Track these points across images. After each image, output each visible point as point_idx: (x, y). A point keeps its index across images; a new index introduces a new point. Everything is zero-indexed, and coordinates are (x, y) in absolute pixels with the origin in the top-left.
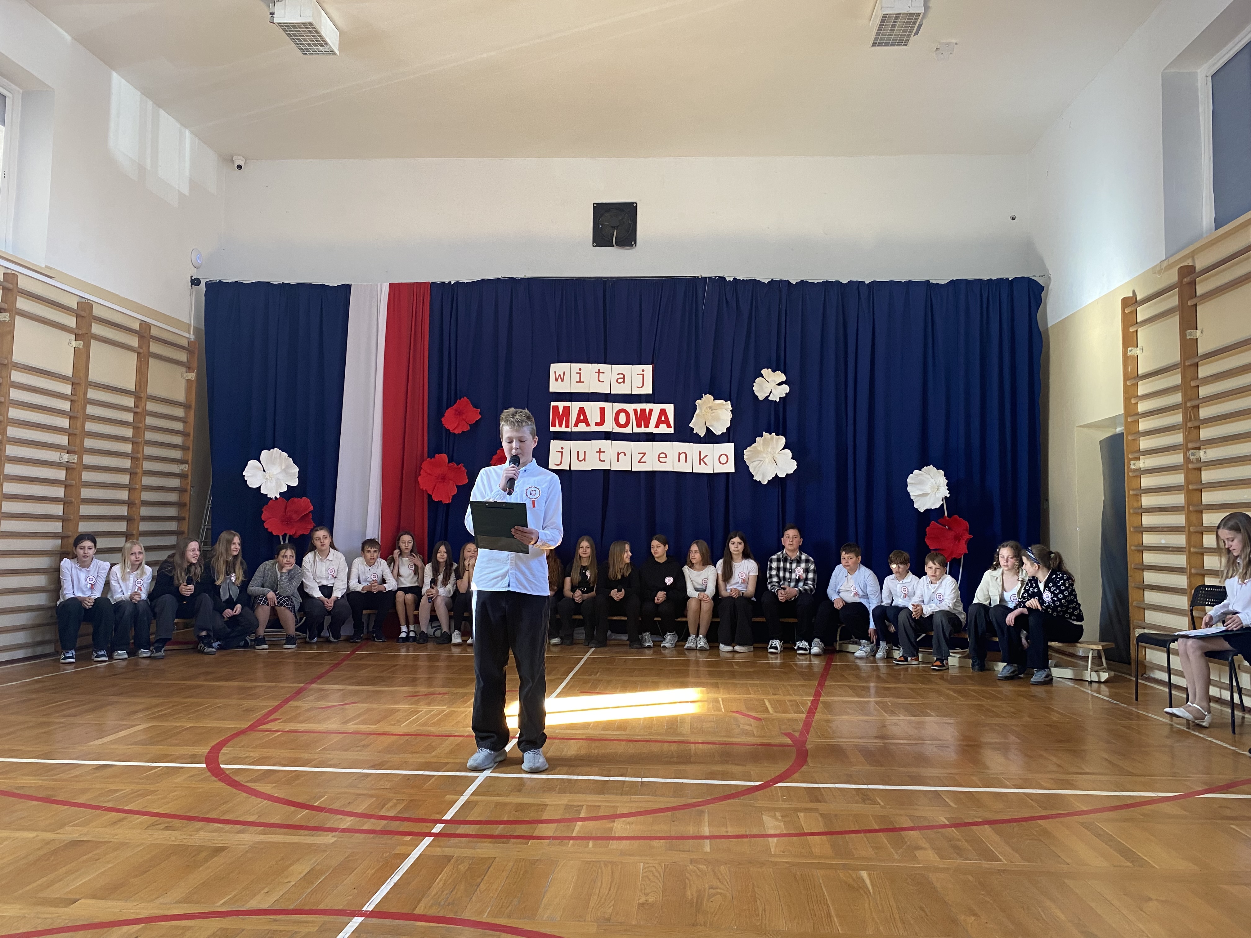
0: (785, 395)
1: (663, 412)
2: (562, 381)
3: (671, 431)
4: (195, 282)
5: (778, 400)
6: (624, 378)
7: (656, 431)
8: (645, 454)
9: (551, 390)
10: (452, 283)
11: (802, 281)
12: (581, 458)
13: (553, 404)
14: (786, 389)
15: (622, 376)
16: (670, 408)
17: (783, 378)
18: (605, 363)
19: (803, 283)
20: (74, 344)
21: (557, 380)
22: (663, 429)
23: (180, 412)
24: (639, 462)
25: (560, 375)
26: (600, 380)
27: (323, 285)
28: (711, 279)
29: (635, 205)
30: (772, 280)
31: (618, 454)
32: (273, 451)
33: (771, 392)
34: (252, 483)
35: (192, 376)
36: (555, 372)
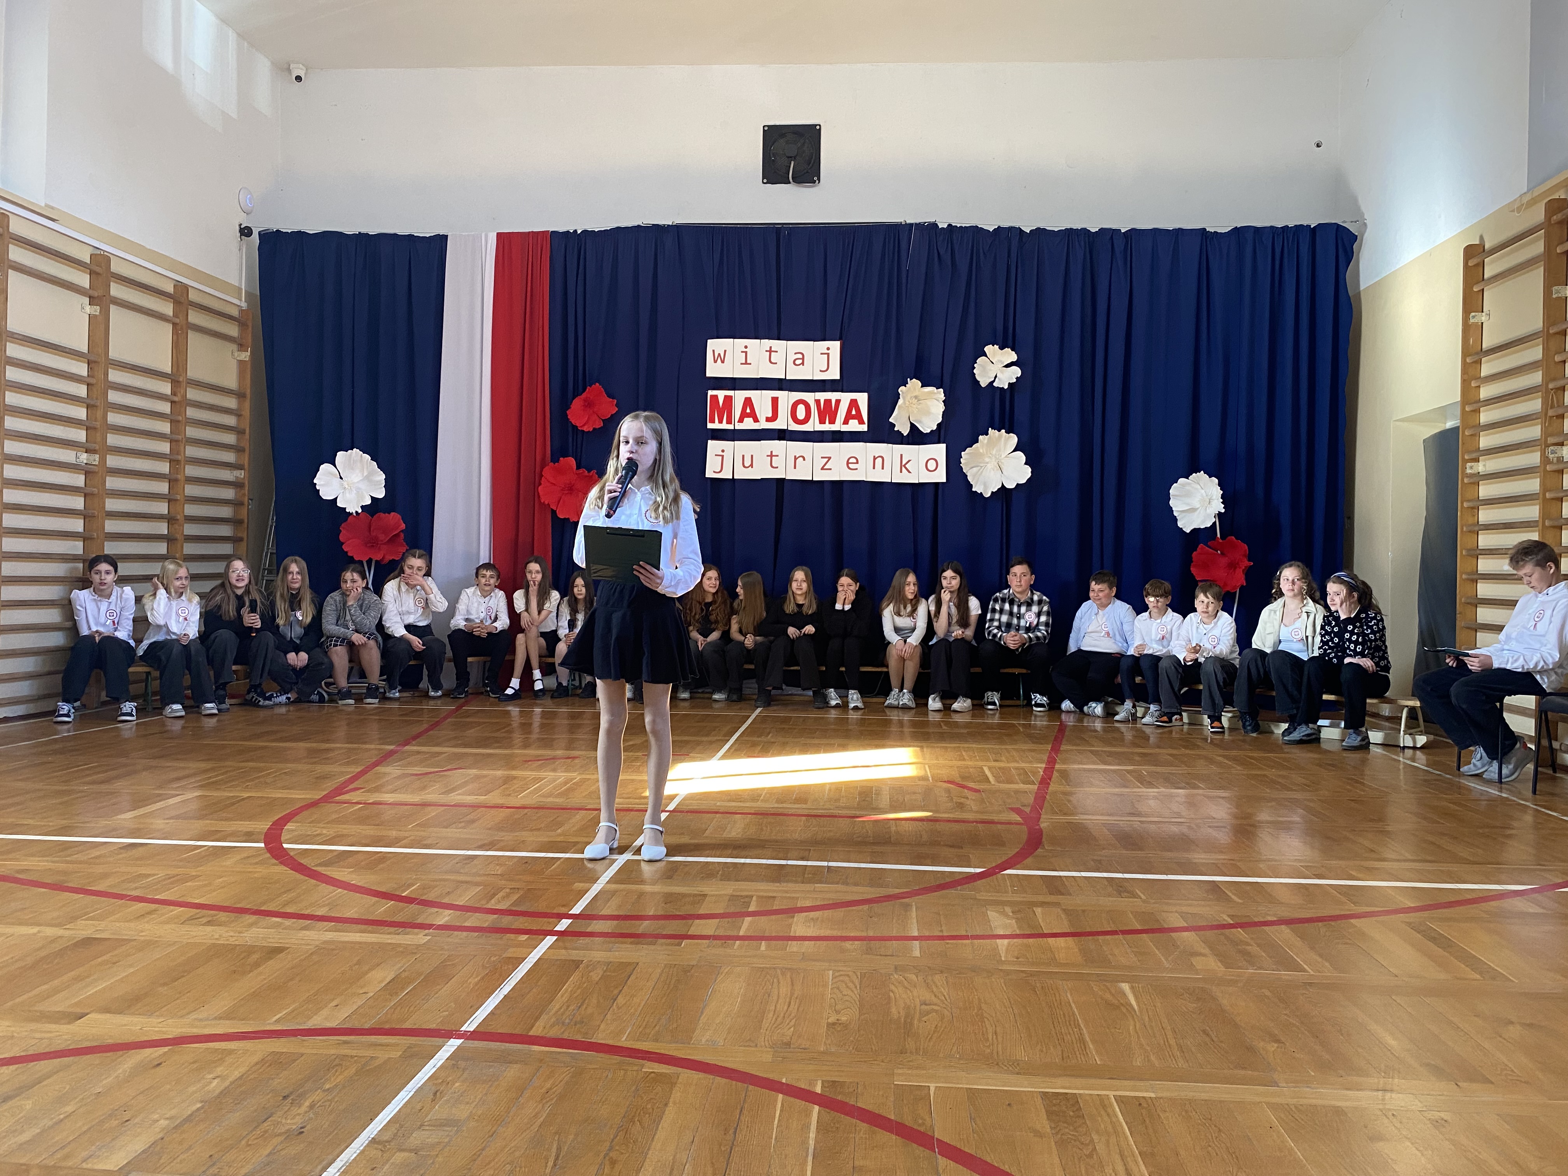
0: (1015, 380)
1: (854, 403)
2: (723, 362)
3: (864, 428)
4: (246, 232)
5: (1006, 387)
6: (803, 359)
7: (845, 428)
8: (829, 458)
9: (708, 375)
10: (579, 232)
11: (1038, 229)
12: (747, 464)
13: (711, 393)
14: (1016, 372)
15: (800, 356)
16: (862, 399)
17: (1013, 357)
18: (779, 339)
19: (1039, 232)
20: (88, 309)
21: (715, 361)
22: (854, 426)
23: (231, 403)
24: (822, 469)
25: (719, 355)
26: (773, 360)
27: (411, 237)
28: (919, 226)
29: (818, 127)
30: (999, 227)
31: (796, 459)
32: (351, 454)
33: (996, 377)
34: (326, 494)
35: (245, 356)
36: (714, 351)
